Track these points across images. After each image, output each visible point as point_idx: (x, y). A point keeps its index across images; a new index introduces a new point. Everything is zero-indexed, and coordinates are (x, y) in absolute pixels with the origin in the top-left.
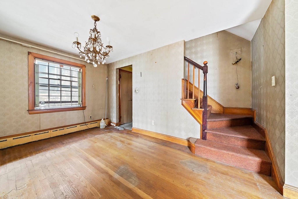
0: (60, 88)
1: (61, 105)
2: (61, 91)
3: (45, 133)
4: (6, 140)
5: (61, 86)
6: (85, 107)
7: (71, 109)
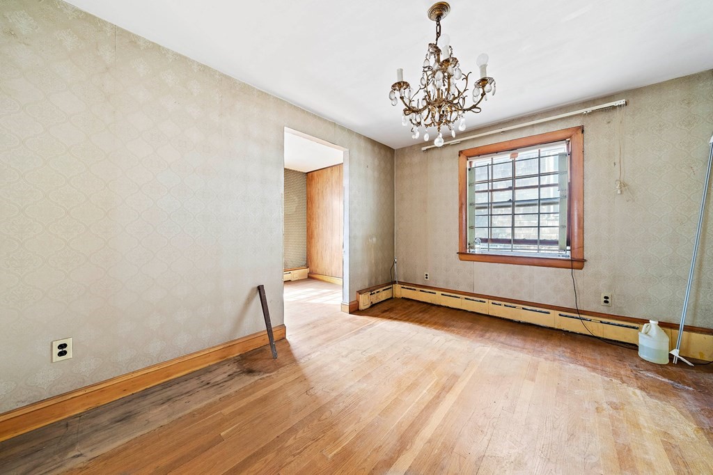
0: (510, 209)
1: (512, 249)
2: (513, 214)
3: (481, 301)
4: (435, 293)
5: (513, 203)
6: (583, 261)
7: (536, 261)
